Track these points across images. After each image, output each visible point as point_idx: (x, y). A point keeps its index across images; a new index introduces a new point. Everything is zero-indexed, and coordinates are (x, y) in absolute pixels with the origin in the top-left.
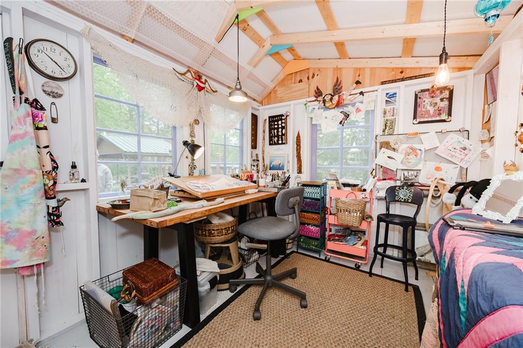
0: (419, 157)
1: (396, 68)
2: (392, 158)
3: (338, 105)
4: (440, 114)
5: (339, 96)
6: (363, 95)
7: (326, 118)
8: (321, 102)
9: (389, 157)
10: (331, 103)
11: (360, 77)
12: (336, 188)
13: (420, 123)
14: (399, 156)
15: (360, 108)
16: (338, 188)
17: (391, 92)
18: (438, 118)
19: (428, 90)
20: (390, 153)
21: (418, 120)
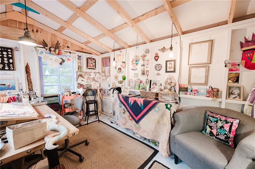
0: (90, 80)
1: (81, 47)
2: (83, 81)
3: (58, 54)
4: (93, 67)
5: (59, 50)
6: (71, 54)
7: (51, 59)
8: (48, 50)
9: (82, 80)
10: (55, 52)
11: (66, 44)
12: (69, 95)
13: (89, 69)
14: (85, 80)
15: (69, 59)
16: (70, 95)
17: (80, 55)
18: (93, 68)
19: (90, 58)
20: (82, 79)
21: (88, 68)
